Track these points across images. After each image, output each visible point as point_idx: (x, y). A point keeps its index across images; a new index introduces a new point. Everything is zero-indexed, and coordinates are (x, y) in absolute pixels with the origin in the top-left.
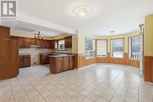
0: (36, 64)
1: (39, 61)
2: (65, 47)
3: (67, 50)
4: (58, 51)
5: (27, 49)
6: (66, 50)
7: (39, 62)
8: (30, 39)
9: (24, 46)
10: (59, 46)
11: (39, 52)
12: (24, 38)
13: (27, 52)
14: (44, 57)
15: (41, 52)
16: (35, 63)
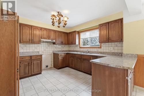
0: (49, 67)
1: (53, 63)
2: (101, 42)
3: (101, 48)
4: (80, 48)
5: (36, 45)
6: (98, 48)
7: (53, 65)
8: (41, 29)
9: (32, 40)
10: (81, 41)
11: (53, 50)
12: (32, 26)
13: (36, 50)
14: (60, 58)
15: (56, 50)
16: (47, 66)
